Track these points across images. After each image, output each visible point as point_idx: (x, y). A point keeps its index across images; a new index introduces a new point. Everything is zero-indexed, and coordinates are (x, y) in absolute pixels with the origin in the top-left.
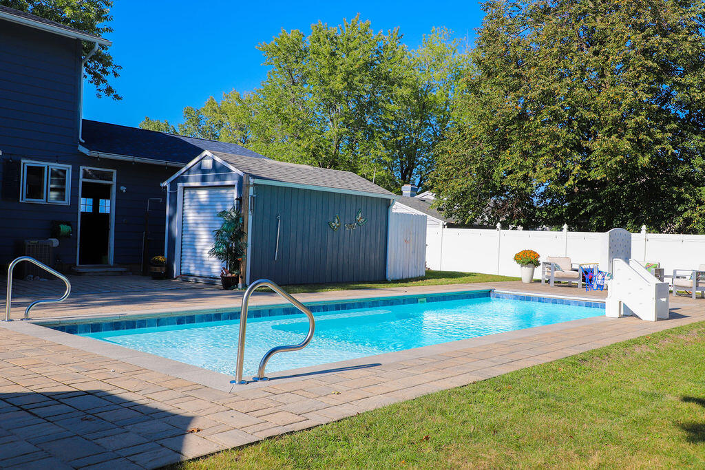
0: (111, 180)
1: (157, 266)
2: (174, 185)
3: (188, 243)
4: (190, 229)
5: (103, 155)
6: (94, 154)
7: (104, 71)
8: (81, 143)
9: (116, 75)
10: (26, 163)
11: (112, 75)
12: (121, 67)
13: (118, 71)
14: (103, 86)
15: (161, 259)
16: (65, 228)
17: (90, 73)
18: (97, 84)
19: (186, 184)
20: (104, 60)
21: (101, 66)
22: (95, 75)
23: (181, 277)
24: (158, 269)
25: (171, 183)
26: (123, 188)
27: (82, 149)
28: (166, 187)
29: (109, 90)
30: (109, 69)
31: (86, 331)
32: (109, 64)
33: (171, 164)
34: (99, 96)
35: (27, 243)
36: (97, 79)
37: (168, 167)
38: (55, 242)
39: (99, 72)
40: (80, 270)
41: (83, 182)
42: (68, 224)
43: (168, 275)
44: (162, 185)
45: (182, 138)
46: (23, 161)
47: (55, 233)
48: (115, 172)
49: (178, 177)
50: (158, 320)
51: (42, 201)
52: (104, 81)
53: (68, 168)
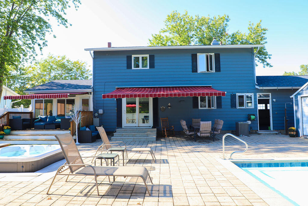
0: (269, 97)
1: (291, 131)
2: (296, 96)
3: (305, 121)
4: (306, 115)
5: (265, 88)
6: (261, 88)
7: (265, 58)
8: (256, 85)
9: (270, 58)
10: (238, 94)
11: (268, 58)
12: (271, 55)
13: (270, 57)
14: (265, 63)
15: (293, 128)
16: (253, 117)
17: (260, 60)
18: (263, 63)
19: (302, 96)
20: (265, 54)
21: (264, 57)
22: (262, 60)
23: (303, 137)
24: (292, 133)
25: (295, 96)
26: (274, 100)
27: (257, 87)
28: (292, 98)
29: (268, 64)
30: (267, 57)
31: (255, 167)
32: (267, 55)
33: (294, 88)
34: (264, 67)
35: (239, 123)
36: (263, 61)
37: (293, 89)
38: (249, 122)
39: (264, 59)
40: (260, 133)
41: (258, 99)
42: (254, 115)
43: (297, 135)
44: (291, 97)
45: (299, 76)
46: (237, 94)
47: (249, 119)
48: (270, 94)
49: (298, 93)
50: (291, 163)
51: (244, 108)
52: (266, 61)
53: (252, 94)
